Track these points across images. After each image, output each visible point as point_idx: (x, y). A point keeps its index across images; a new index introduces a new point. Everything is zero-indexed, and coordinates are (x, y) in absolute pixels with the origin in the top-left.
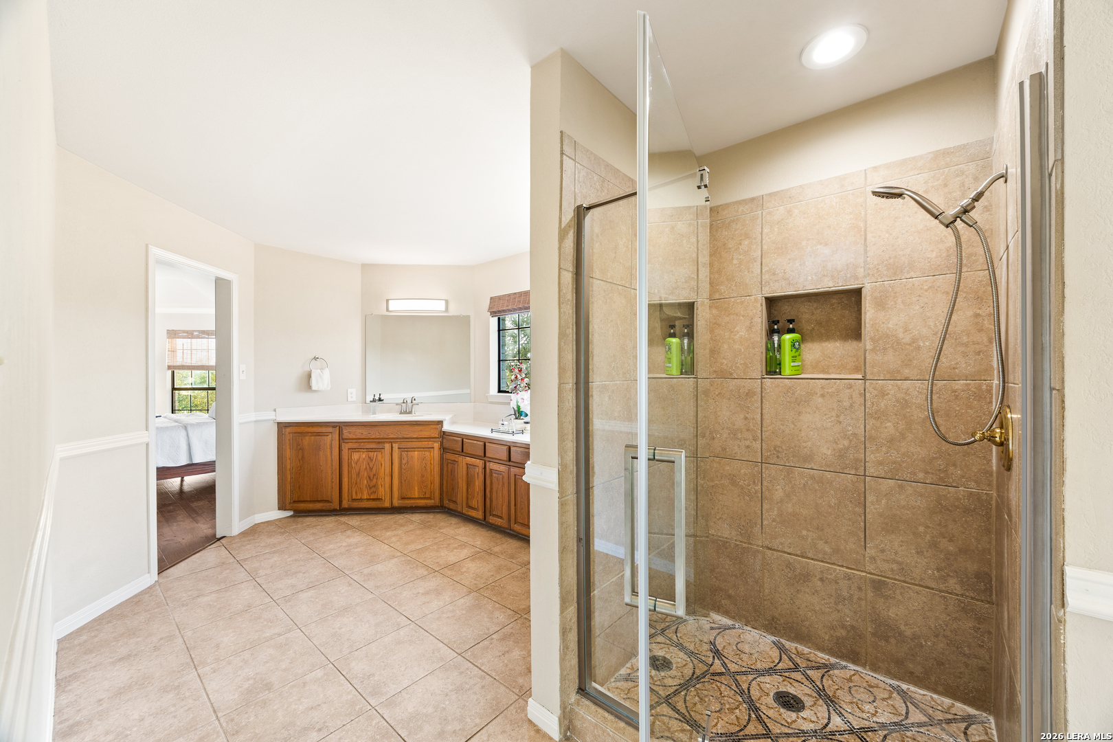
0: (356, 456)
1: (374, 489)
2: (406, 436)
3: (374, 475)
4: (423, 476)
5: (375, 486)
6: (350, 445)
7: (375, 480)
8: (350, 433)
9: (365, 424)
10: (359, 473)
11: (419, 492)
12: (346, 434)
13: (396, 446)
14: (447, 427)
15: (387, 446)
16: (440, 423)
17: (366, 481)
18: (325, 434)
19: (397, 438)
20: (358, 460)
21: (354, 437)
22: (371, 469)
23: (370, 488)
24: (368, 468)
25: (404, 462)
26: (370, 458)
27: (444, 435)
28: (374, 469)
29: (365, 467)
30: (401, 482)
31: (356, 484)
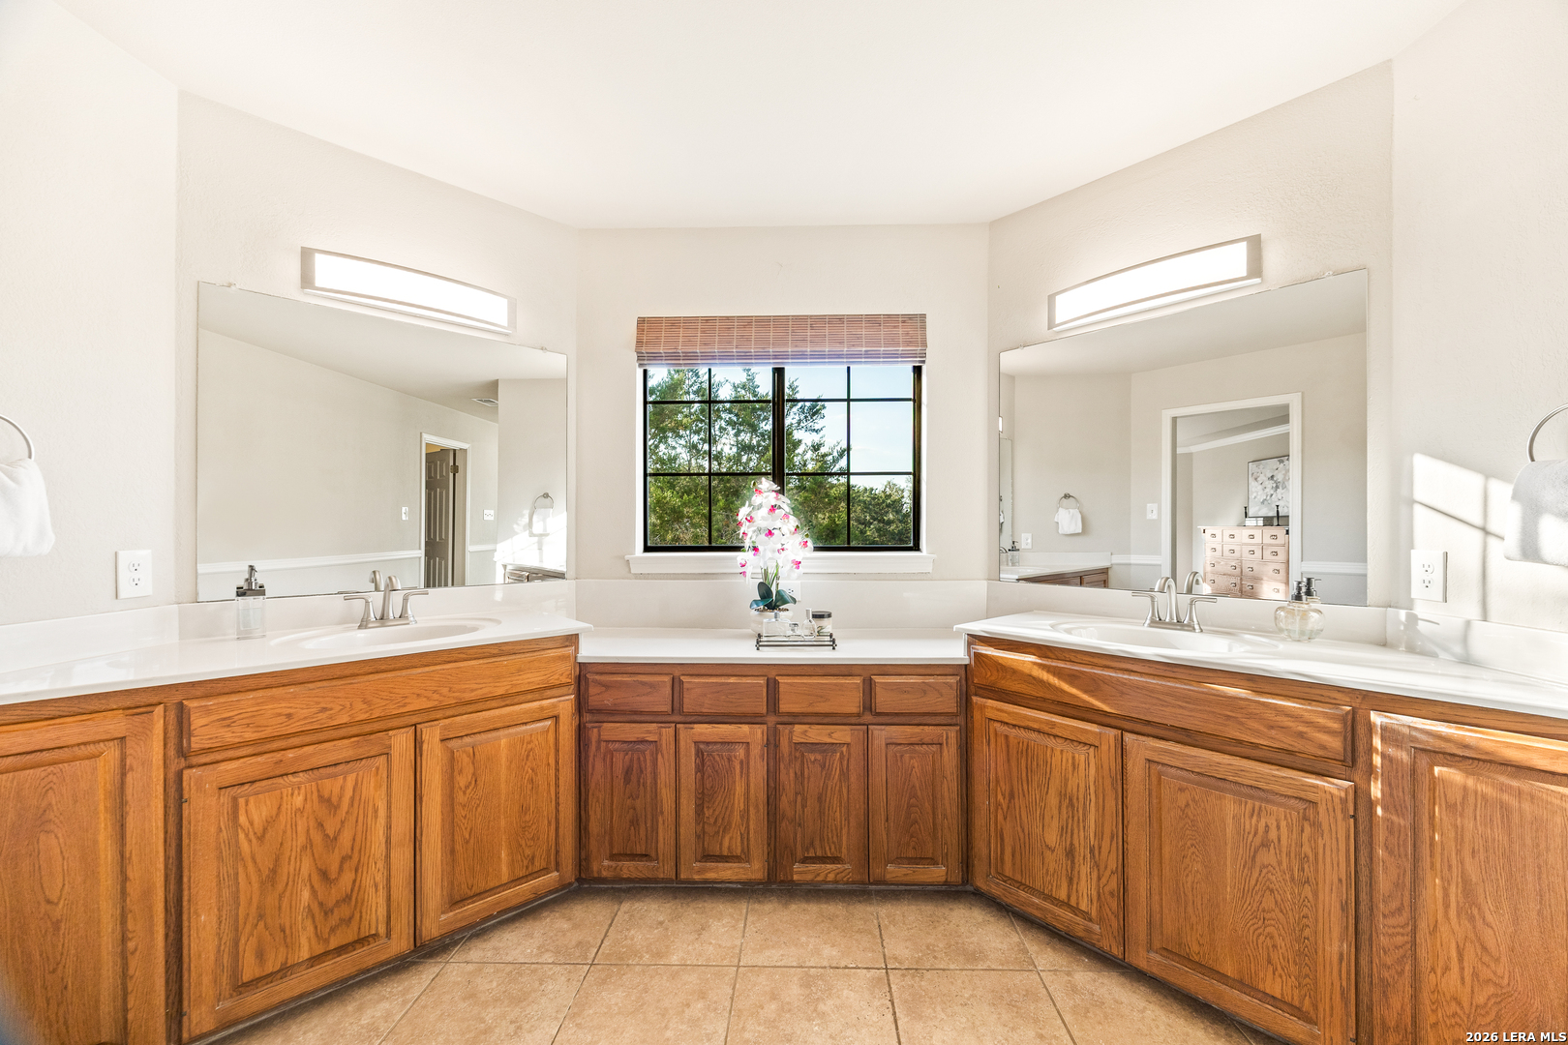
0: (257, 810)
1: (345, 911)
2: (468, 696)
3: (344, 859)
4: (524, 810)
5: (347, 898)
6: (230, 770)
7: (347, 878)
8: (227, 722)
9: (300, 677)
10: (274, 871)
11: (512, 864)
12: (204, 730)
13: (432, 736)
14: (590, 650)
15: (401, 741)
16: (572, 640)
17: (306, 894)
18: (85, 751)
19: (435, 709)
20: (270, 823)
21: (250, 735)
22: (331, 841)
23: (327, 912)
24: (317, 837)
25: (462, 781)
26: (326, 801)
27: (585, 676)
28: (346, 838)
29: (302, 839)
30: (453, 852)
31: (261, 916)
